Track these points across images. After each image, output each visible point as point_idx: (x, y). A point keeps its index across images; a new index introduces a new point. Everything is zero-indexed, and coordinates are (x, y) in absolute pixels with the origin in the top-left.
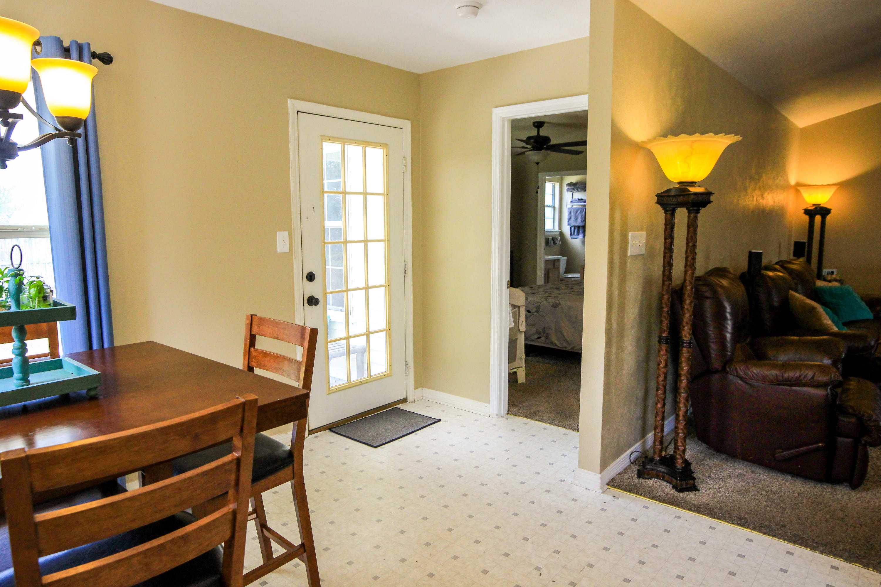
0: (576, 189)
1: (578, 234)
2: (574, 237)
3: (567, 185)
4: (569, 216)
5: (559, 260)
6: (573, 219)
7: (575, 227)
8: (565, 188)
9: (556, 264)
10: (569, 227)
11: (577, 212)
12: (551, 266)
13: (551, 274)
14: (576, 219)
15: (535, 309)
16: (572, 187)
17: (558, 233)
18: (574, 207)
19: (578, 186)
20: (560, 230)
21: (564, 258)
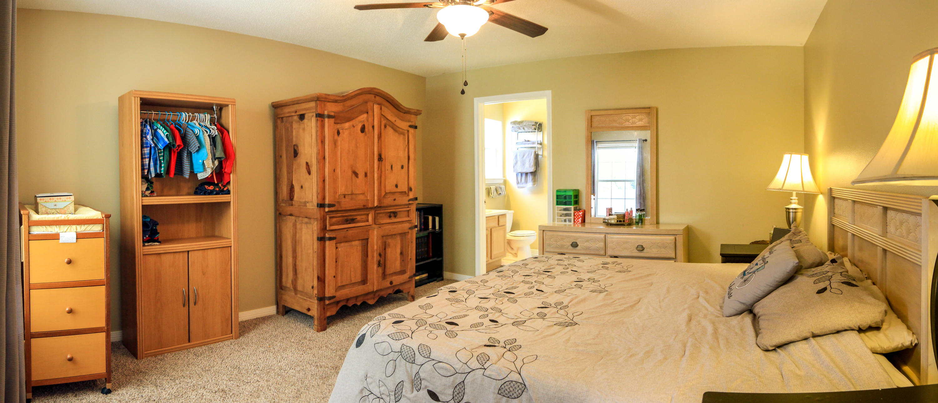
0: (522, 128)
1: (526, 182)
2: (521, 185)
3: (511, 123)
4: (515, 160)
5: (504, 215)
6: (519, 163)
7: (522, 174)
8: (509, 126)
9: (501, 220)
10: (515, 174)
11: (524, 156)
12: (495, 224)
13: (494, 234)
14: (523, 164)
15: (450, 391)
16: (518, 126)
17: (502, 182)
18: (520, 149)
19: (524, 124)
20: (504, 177)
21: (510, 211)
